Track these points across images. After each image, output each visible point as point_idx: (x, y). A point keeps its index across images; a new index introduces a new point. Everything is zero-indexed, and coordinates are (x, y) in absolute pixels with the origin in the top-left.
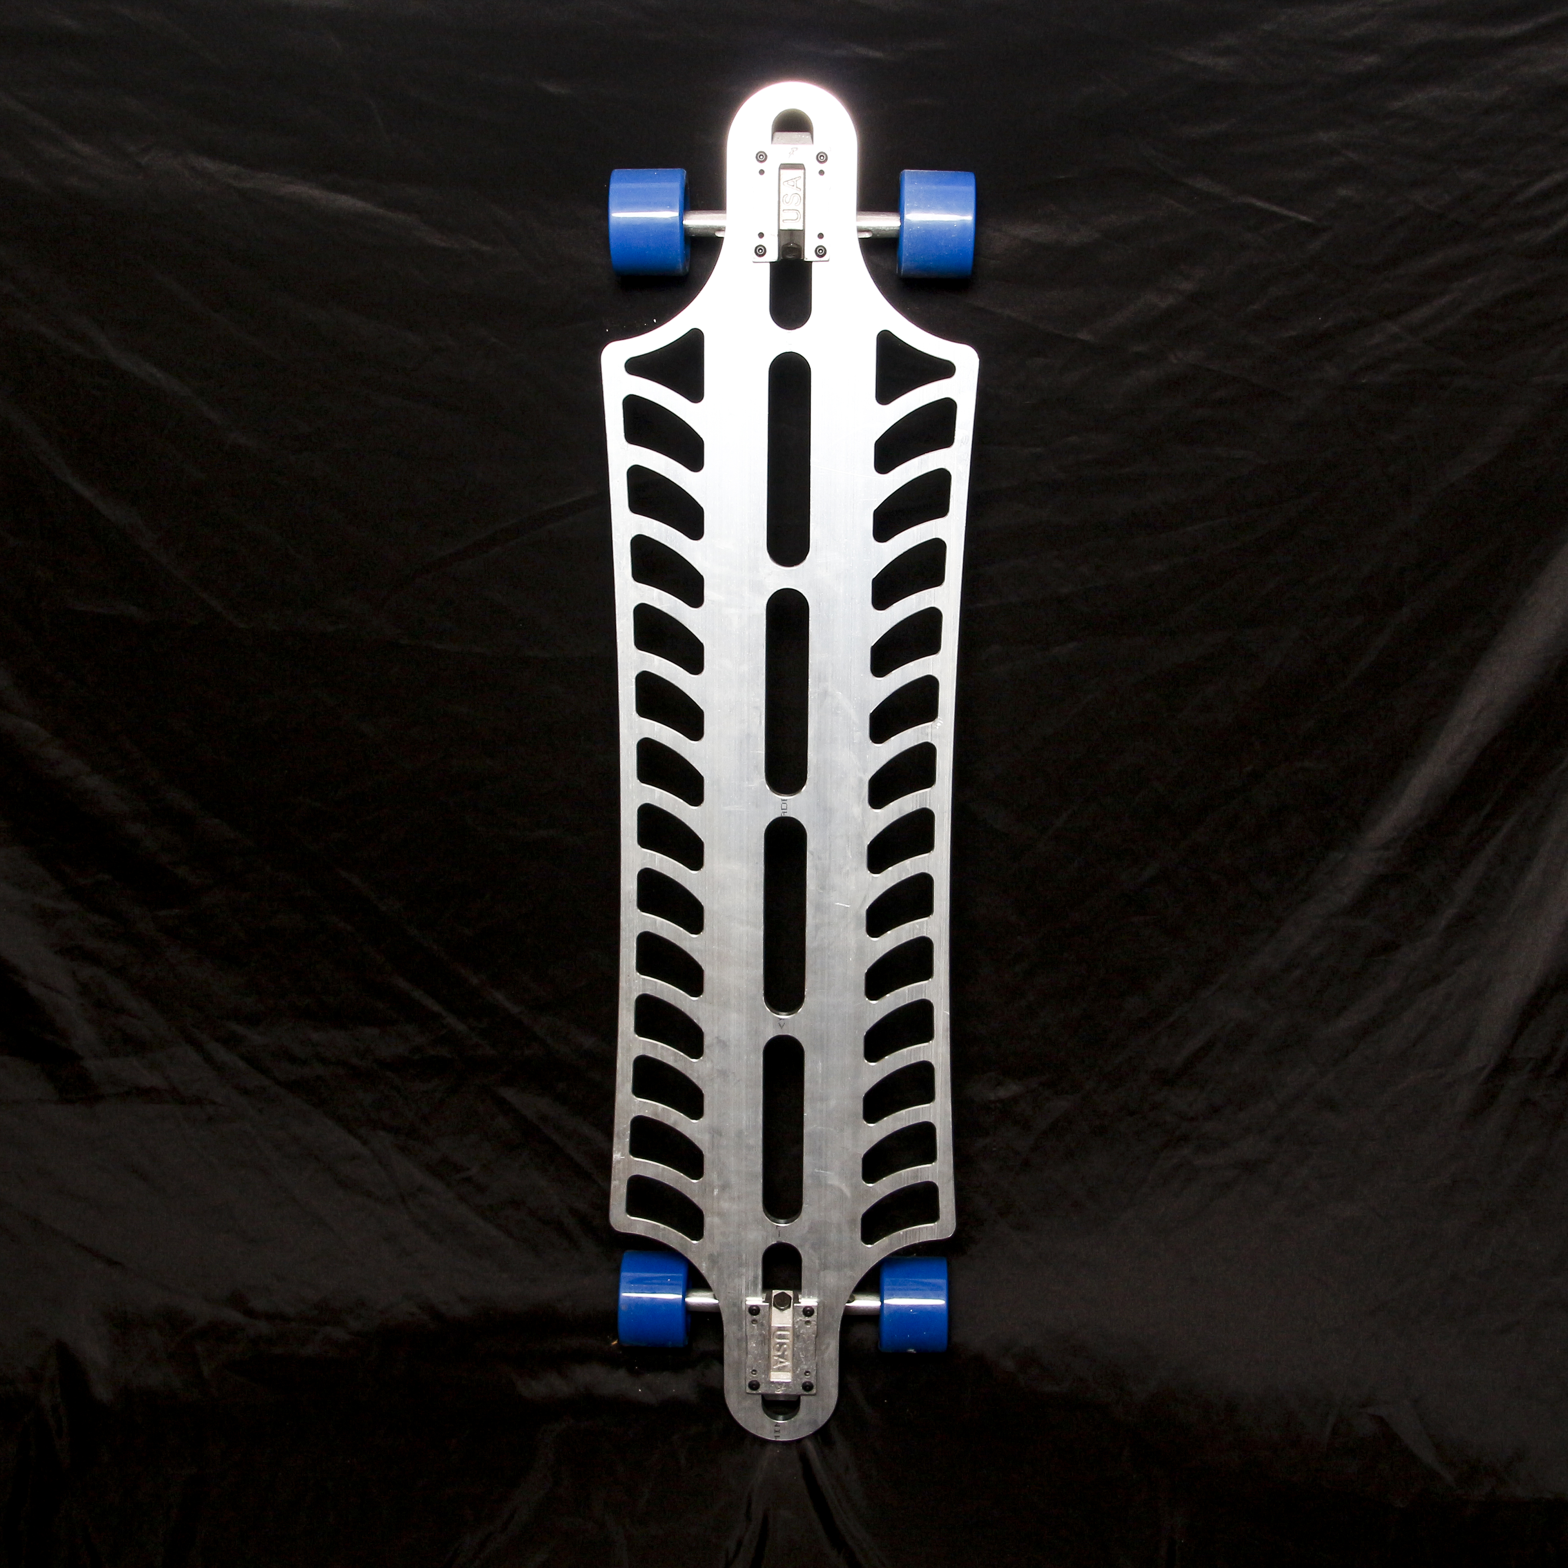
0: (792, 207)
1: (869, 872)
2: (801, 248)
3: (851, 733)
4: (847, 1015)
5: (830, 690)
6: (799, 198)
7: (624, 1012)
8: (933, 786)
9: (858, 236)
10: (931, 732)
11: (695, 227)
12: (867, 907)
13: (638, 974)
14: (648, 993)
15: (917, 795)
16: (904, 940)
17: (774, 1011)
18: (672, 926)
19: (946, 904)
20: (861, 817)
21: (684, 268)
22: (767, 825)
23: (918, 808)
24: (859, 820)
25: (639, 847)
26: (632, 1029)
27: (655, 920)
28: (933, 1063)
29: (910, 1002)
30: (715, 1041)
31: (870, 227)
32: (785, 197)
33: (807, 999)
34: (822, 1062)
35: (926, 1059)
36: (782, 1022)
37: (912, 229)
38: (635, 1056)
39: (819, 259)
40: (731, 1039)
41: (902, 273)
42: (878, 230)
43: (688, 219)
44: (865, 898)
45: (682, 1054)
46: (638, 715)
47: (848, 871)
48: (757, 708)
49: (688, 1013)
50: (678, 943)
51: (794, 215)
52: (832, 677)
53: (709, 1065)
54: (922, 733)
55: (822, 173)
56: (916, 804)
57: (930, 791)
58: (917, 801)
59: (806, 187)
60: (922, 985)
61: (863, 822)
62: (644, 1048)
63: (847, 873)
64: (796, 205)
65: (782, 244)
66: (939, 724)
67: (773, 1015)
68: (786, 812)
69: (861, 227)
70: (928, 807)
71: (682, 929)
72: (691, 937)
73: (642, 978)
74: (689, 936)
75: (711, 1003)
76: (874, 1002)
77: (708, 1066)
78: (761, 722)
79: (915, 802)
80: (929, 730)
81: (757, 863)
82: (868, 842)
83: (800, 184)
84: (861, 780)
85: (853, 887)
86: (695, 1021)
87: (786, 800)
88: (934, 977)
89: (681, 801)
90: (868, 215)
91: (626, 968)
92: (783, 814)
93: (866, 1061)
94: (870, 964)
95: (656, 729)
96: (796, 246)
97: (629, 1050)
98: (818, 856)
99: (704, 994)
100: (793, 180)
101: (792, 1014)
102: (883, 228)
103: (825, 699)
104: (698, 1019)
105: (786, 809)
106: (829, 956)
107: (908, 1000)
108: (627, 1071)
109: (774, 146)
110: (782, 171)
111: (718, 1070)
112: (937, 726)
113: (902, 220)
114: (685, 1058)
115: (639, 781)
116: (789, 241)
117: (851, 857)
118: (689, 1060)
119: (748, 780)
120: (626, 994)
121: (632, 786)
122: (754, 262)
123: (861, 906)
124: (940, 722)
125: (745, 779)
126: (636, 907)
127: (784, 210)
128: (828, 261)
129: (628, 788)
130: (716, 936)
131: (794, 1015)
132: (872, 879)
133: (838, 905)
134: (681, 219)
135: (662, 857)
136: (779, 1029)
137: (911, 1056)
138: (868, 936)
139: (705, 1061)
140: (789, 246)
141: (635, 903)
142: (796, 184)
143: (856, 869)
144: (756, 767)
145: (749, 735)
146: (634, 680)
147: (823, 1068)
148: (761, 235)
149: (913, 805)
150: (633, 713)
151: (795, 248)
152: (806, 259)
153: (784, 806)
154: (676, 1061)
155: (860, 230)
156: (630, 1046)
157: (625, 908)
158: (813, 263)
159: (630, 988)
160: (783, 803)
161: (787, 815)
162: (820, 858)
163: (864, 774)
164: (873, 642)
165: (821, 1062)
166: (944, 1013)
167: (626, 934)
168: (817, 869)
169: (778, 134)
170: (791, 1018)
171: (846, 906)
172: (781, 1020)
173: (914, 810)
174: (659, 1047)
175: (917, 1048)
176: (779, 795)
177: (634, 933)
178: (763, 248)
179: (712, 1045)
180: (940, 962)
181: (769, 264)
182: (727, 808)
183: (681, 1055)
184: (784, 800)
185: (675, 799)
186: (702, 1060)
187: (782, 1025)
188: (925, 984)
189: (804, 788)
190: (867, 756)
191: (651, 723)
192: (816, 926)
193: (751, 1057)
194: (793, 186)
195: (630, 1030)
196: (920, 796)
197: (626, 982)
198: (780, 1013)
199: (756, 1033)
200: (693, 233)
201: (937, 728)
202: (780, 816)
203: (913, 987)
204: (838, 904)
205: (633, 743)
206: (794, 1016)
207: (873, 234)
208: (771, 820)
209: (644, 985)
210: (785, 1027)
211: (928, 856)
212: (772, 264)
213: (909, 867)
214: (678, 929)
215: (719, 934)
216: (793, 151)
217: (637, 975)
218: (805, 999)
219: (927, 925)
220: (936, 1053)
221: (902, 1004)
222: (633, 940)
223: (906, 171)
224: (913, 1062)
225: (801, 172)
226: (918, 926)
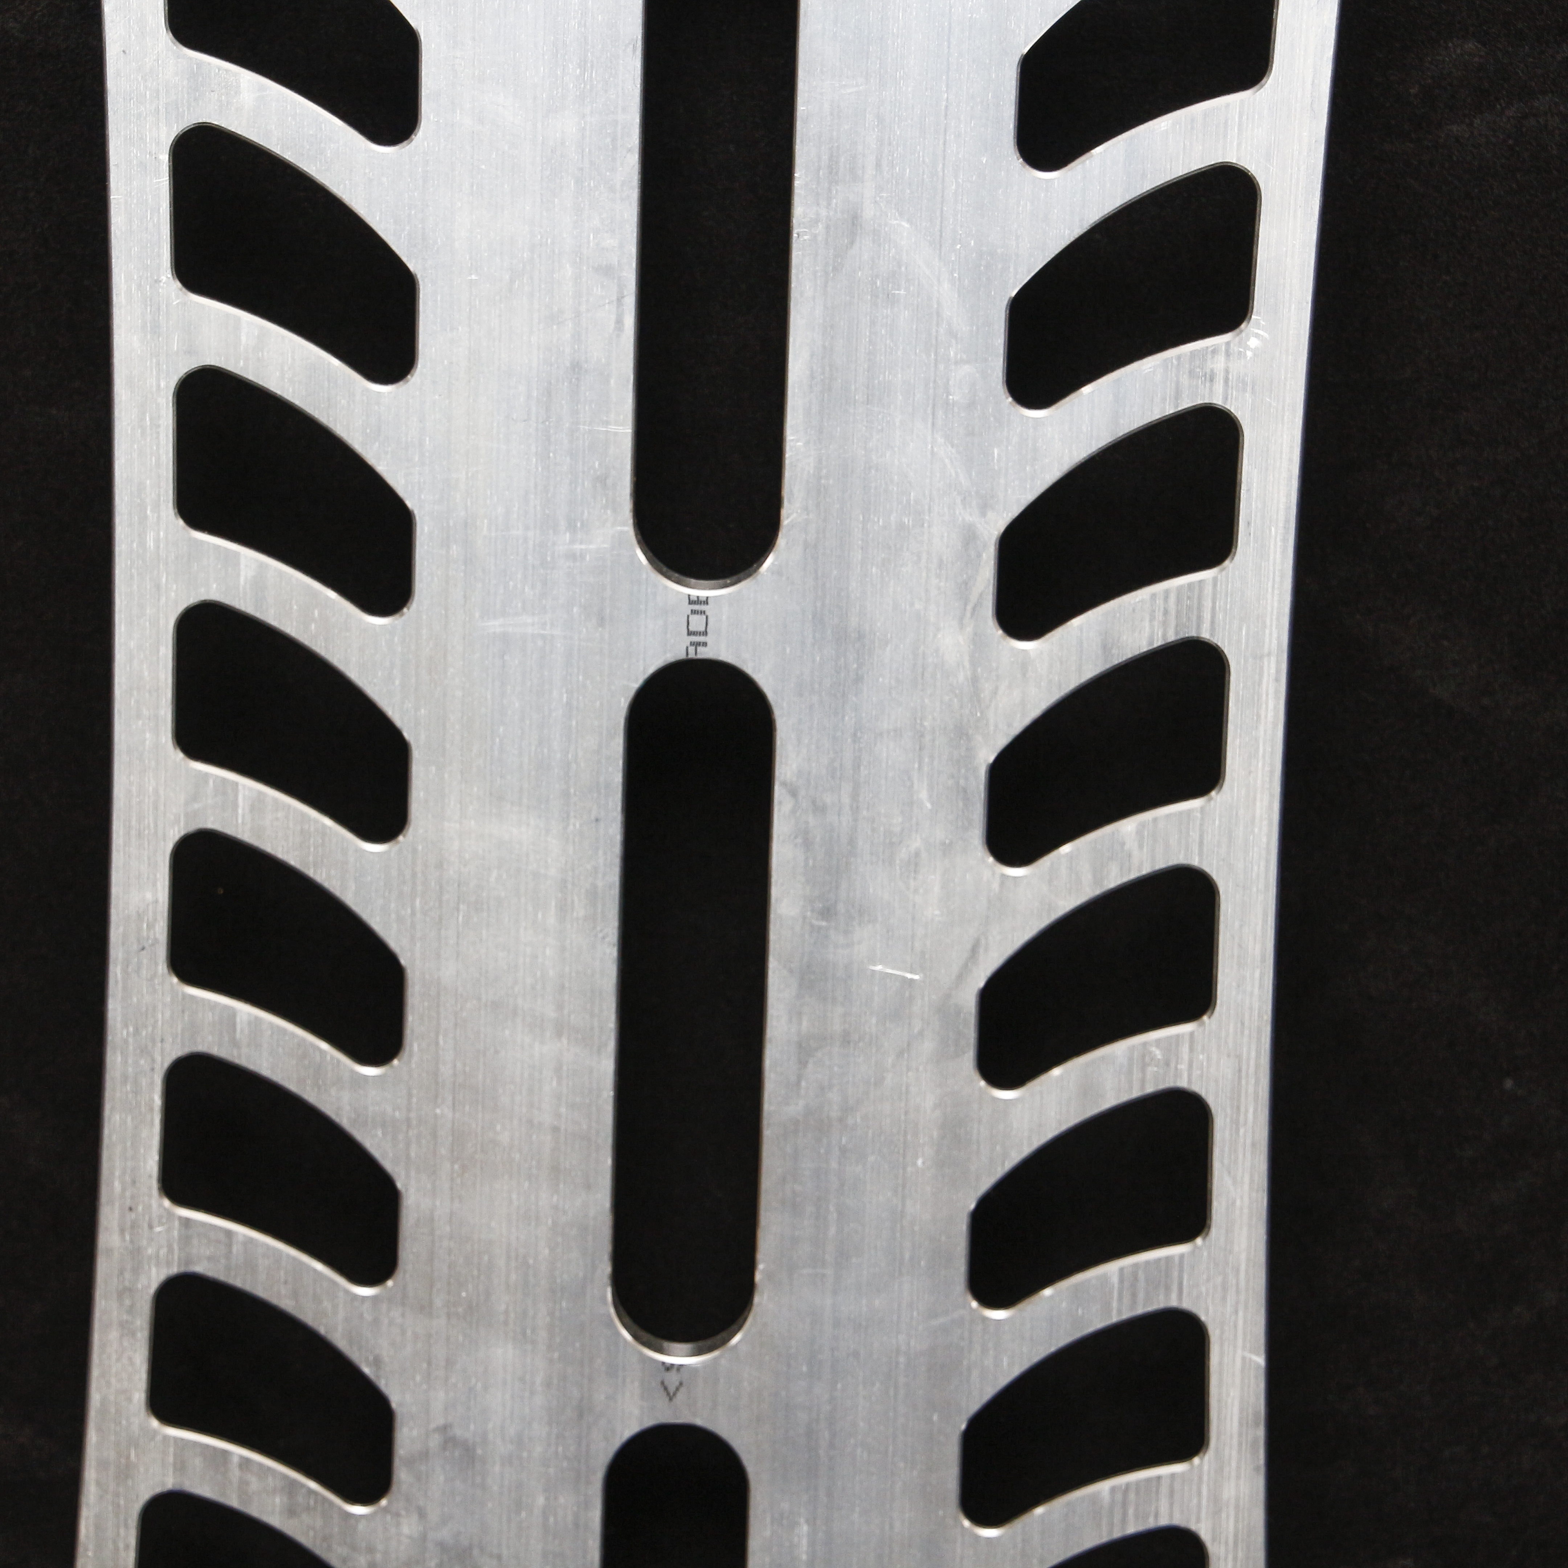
1: (991, 860)
3: (941, 367)
4: (902, 1359)
5: (869, 212)
7: (114, 1335)
8: (1227, 563)
10: (1227, 371)
12: (981, 984)
13: (167, 1203)
14: (199, 1268)
15: (1167, 592)
16: (1110, 1099)
17: (646, 1336)
18: (293, 1035)
19: (1262, 975)
20: (967, 664)
22: (635, 685)
23: (1172, 637)
24: (962, 677)
25: (181, 755)
26: (139, 1395)
27: (233, 1013)
28: (1205, 1534)
29: (1126, 1315)
30: (435, 1441)
33: (761, 1300)
34: (812, 1521)
35: (1178, 1520)
36: (672, 1379)
38: (145, 1492)
40: (491, 1436)
44: (974, 950)
45: (313, 1485)
46: (178, 284)
47: (917, 854)
48: (607, 271)
49: (340, 1342)
50: (310, 1096)
52: (878, 165)
53: (409, 1527)
54: (1191, 373)
56: (1165, 624)
57: (1215, 580)
58: (1166, 612)
60: (1168, 1259)
61: (975, 680)
62: (181, 1467)
63: (914, 864)
66: (1253, 343)
67: (641, 1354)
68: (705, 644)
70: (1205, 635)
71: (324, 1046)
72: (357, 1073)
73: (180, 1218)
74: (353, 1072)
75: (425, 1308)
76: (998, 1314)
77: (405, 1530)
78: (619, 322)
79: (1159, 616)
80: (1219, 364)
81: (597, 820)
82: (987, 755)
84: (970, 536)
85: (933, 912)
86: (366, 1370)
87: (706, 602)
88: (1214, 1231)
89: (332, 594)
91: (123, 1183)
92: (692, 650)
93: (967, 1523)
94: (986, 1183)
95: (244, 339)
97: (125, 1472)
98: (814, 802)
99: (399, 1274)
101: (710, 1349)
103: (852, 243)
104: (377, 1362)
105: (705, 633)
106: (843, 1151)
107: (1119, 1312)
108: (117, 1549)
111: (442, 1546)
112: (1247, 348)
114: (325, 1499)
115: (181, 522)
117: (929, 806)
118: (341, 1510)
119: (571, 526)
120: (121, 1272)
121: (157, 541)
123: (961, 977)
124: (1257, 336)
125: (563, 524)
126: (162, 966)
129: (142, 544)
130: (446, 1071)
131: (715, 1354)
132: (1002, 884)
133: (881, 973)
135: (260, 793)
136: (661, 1401)
137: (1124, 1505)
138: (983, 1083)
139: (398, 1515)
141: (161, 951)
143: (947, 849)
144: (602, 480)
145: (576, 367)
146: (165, 158)
147: (812, 1543)
149: (1152, 627)
150: (164, 278)
153: (697, 623)
154: (291, 1512)
156: (128, 1457)
157: (125, 971)
159: (136, 1252)
160: (694, 612)
161: (705, 653)
162: (819, 809)
163: (983, 514)
164: (1026, 44)
165: (807, 1521)
166: (1244, 1359)
167: (125, 1063)
168: (808, 844)
170: (705, 1365)
171: (909, 976)
172: (674, 1372)
173: (1158, 643)
174: (235, 1460)
175: (1148, 1480)
176: (678, 582)
177: (153, 1060)
179: (425, 1455)
180: (1235, 1182)
182: (495, 625)
183: (311, 1492)
184: (698, 601)
185: (309, 587)
186: (385, 1510)
187: (672, 1389)
188: (1182, 1256)
189: (770, 560)
190: (996, 451)
191: (228, 315)
192: (800, 1045)
193: (562, 1500)
195: (129, 1400)
196: (1179, 601)
197: (122, 1231)
198: (666, 1344)
199: (581, 1416)
201: (1249, 354)
202: (682, 656)
203: (1136, 1266)
204: (879, 968)
205: (163, 384)
206: (715, 1359)
208: (651, 670)
209: (186, 1240)
210: (681, 1397)
211: (1202, 809)
213: (1131, 844)
214: (312, 1045)
215: (459, 1065)
217: (160, 1205)
218: (757, 1299)
219: (1191, 1049)
220: (1216, 1498)
221: (1096, 1323)
222: (152, 1083)
224: (1131, 1529)
226: (1158, 1054)
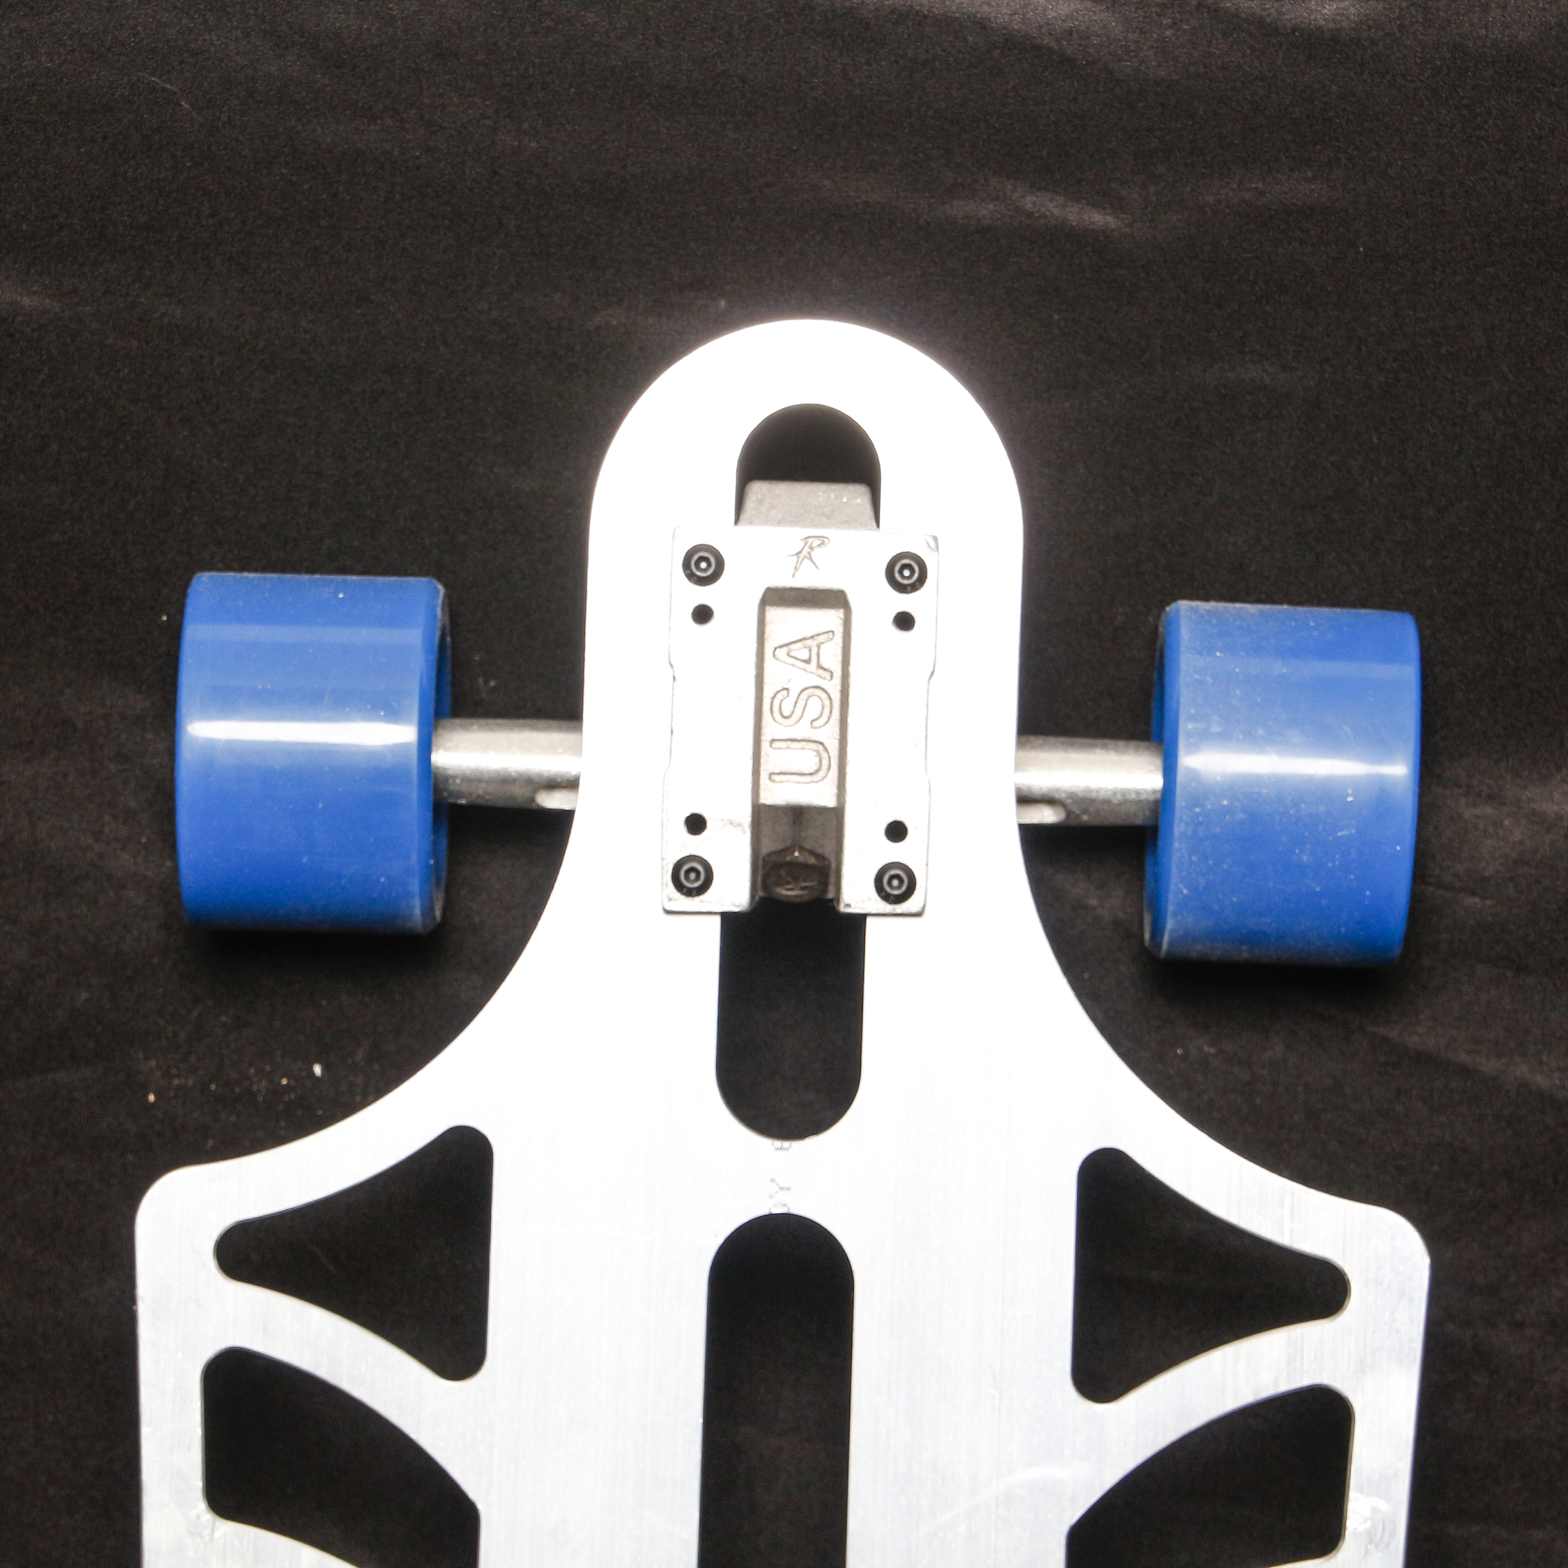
0: (802, 730)
2: (829, 865)
6: (827, 702)
9: (1018, 816)
11: (468, 773)
21: (428, 911)
31: (1058, 790)
32: (780, 696)
37: (1203, 806)
39: (888, 908)
41: (1166, 939)
42: (1086, 801)
43: (447, 749)
51: (806, 760)
55: (904, 621)
59: (852, 669)
64: (815, 724)
65: (764, 851)
69: (1029, 789)
83: (831, 656)
90: (1053, 747)
96: (812, 861)
100: (809, 642)
102: (1103, 795)
109: (743, 529)
110: (774, 614)
113: (1169, 770)
116: (788, 843)
122: (669, 912)
127: (773, 741)
128: (918, 915)
134: (425, 746)
140: (788, 858)
142: (818, 655)
148: (696, 824)
151: (806, 866)
152: (848, 905)
155: (1025, 799)
158: (870, 921)
169: (758, 489)
178: (700, 868)
181: (717, 920)
194: (808, 662)
200: (460, 795)
207: (1069, 813)
212: (728, 919)
216: (811, 548)
223: (1183, 606)
225: (831, 618)
